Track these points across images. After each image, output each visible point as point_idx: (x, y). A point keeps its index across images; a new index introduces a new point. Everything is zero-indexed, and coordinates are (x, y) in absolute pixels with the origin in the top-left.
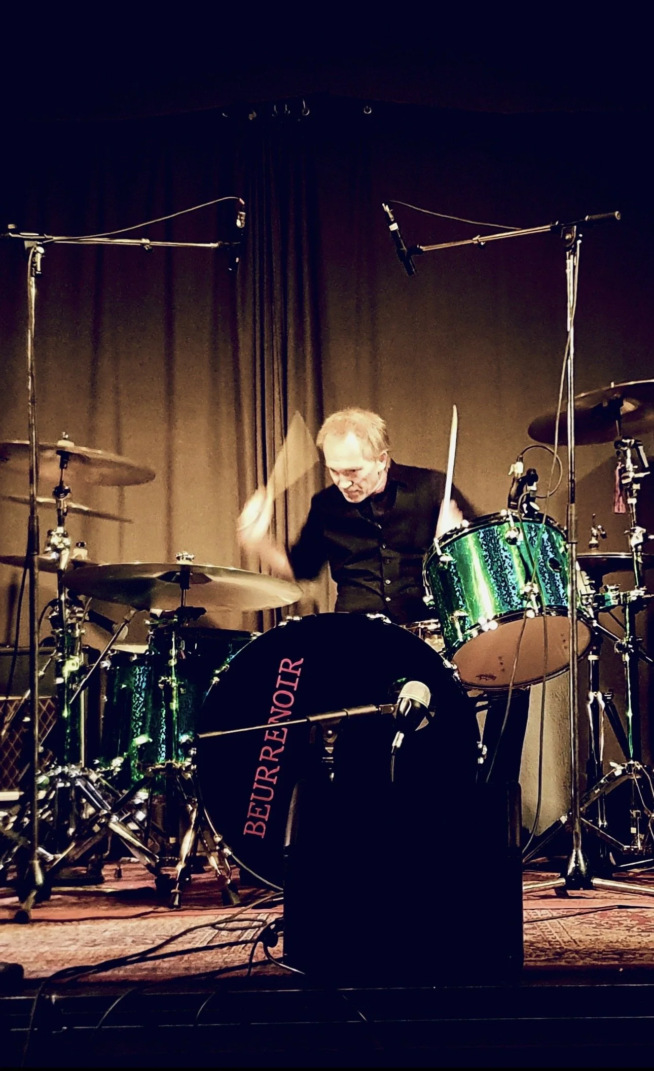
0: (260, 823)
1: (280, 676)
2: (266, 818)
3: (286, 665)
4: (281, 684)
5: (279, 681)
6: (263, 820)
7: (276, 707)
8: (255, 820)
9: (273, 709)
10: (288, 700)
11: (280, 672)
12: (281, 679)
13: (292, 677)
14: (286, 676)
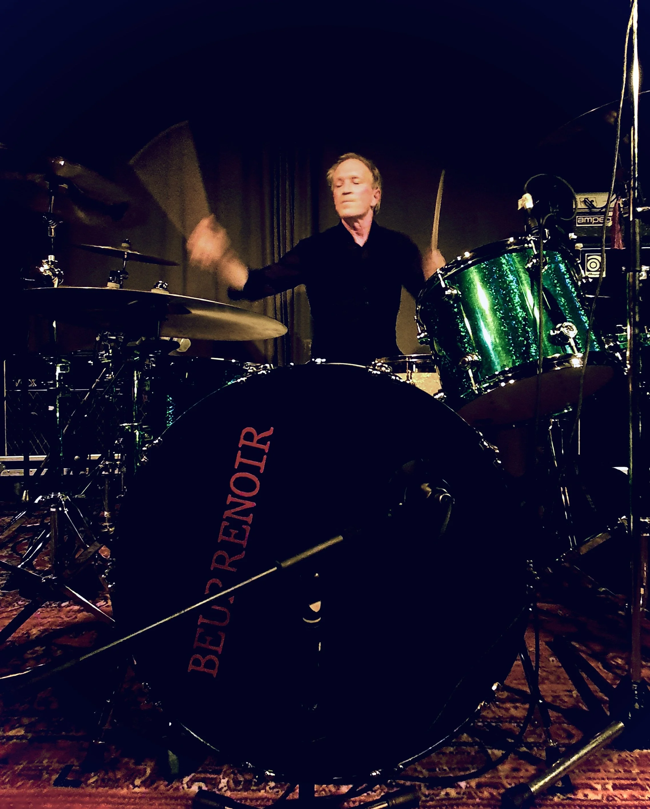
0: (213, 657)
1: (240, 452)
2: (219, 649)
3: (249, 437)
4: (241, 463)
5: (239, 459)
6: (215, 653)
7: (234, 495)
8: (205, 652)
9: (230, 499)
10: (252, 484)
11: (240, 446)
12: (242, 457)
13: (257, 454)
14: (249, 452)
